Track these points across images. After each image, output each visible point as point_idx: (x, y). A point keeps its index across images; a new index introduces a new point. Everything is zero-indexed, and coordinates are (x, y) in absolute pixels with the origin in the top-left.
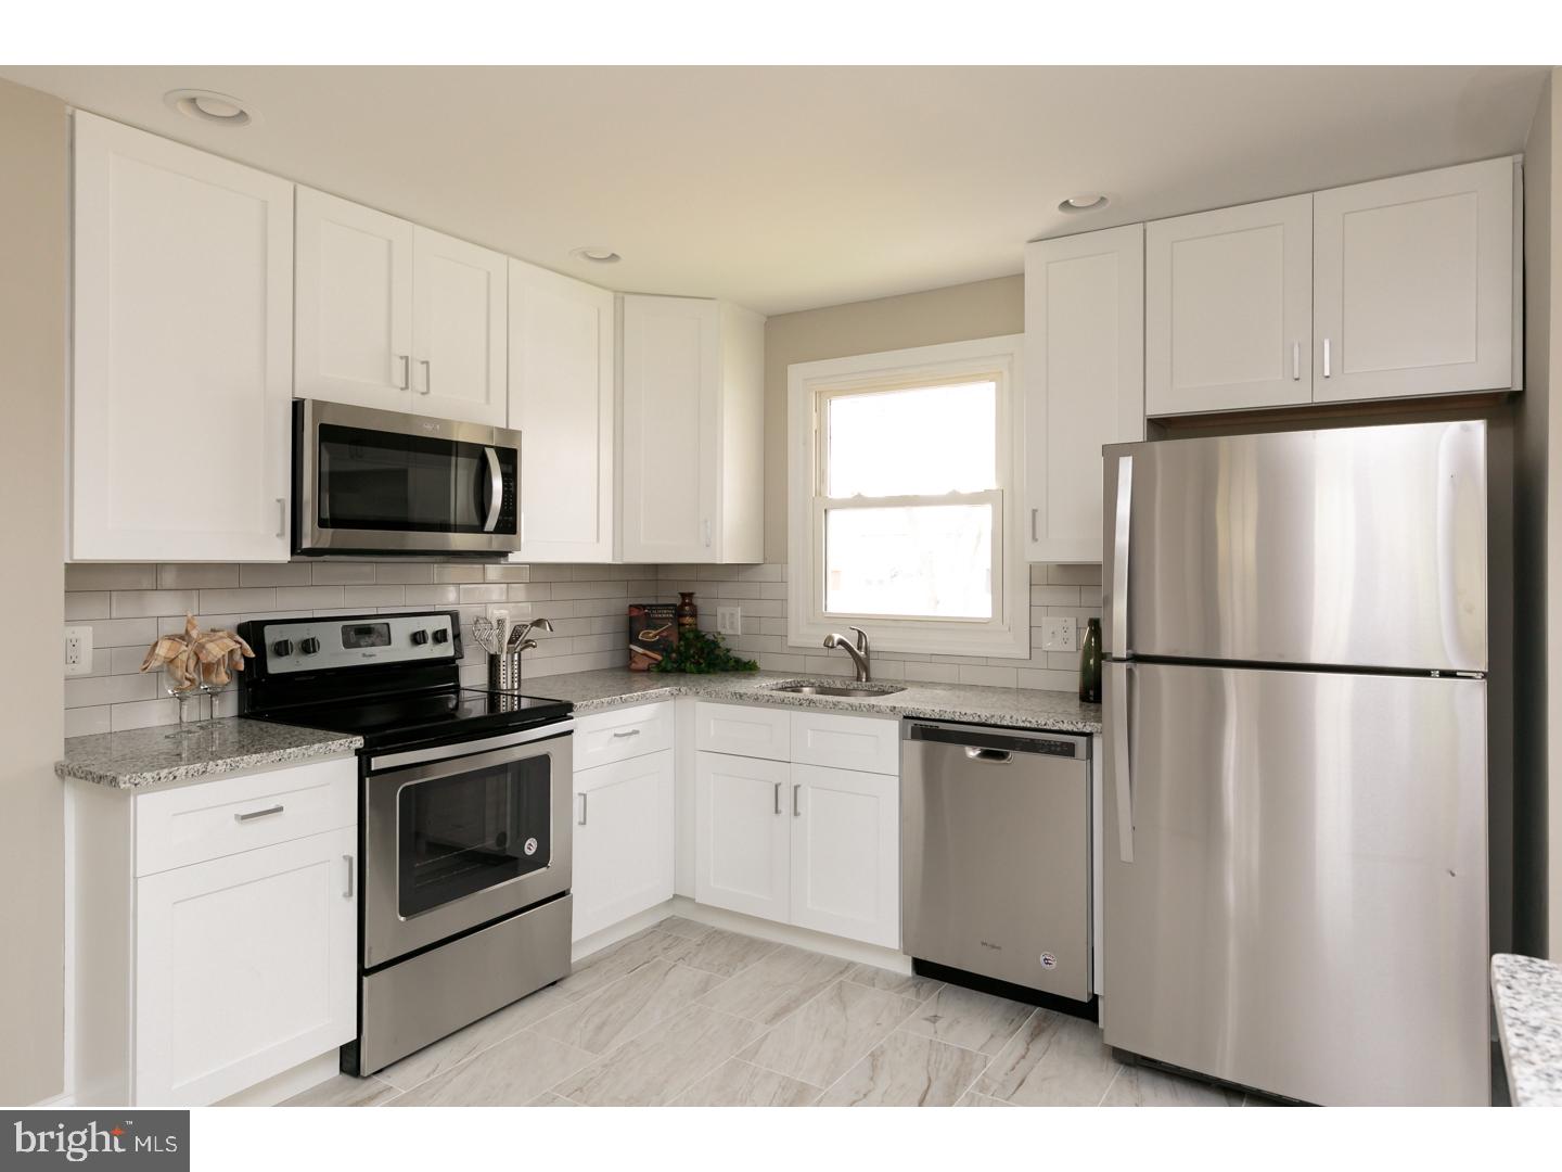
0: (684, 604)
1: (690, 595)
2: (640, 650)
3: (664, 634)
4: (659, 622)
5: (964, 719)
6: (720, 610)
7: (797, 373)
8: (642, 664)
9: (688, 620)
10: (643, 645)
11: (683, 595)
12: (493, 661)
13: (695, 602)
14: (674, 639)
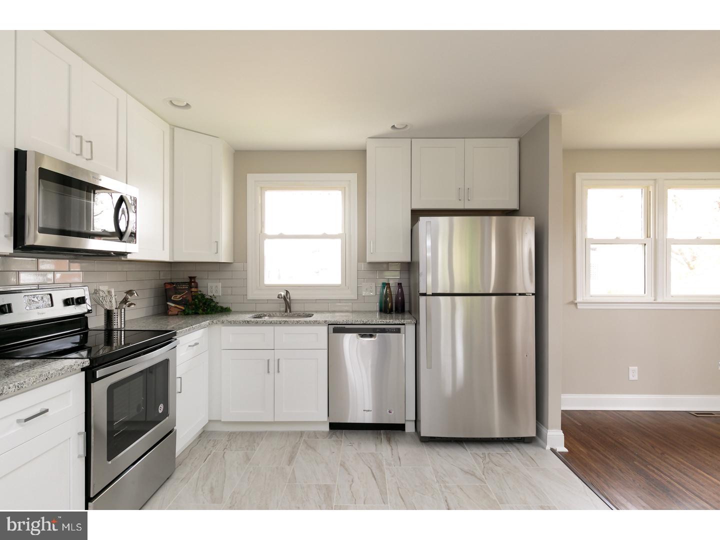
0: (191, 282)
1: (194, 278)
2: (173, 305)
3: (185, 296)
4: (180, 291)
5: (357, 323)
6: (210, 284)
7: (251, 178)
8: (175, 311)
9: (193, 290)
10: (174, 302)
11: (191, 278)
12: (109, 314)
13: (197, 281)
14: (190, 298)
